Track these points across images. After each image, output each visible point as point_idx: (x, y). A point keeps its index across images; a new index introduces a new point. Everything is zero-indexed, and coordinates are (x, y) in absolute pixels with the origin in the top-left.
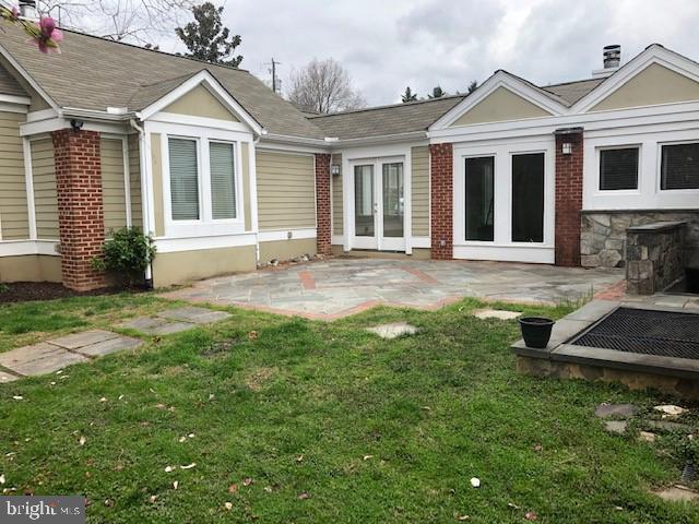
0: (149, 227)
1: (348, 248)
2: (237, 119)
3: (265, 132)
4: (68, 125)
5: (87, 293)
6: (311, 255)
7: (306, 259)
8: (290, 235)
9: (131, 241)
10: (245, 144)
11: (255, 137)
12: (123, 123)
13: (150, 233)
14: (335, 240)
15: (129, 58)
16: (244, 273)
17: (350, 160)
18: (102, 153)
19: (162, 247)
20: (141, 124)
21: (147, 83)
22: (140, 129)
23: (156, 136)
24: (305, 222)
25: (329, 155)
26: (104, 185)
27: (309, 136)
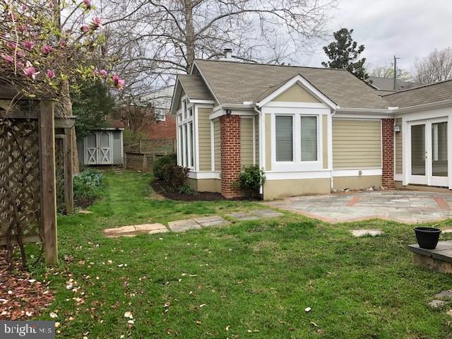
0: (262, 165)
1: (406, 183)
2: (320, 101)
3: (338, 107)
4: (225, 113)
5: (230, 199)
6: (377, 187)
7: (371, 189)
8: (360, 173)
9: (252, 173)
10: (325, 116)
11: (332, 111)
12: (251, 109)
13: (263, 168)
14: (396, 177)
15: (269, 72)
16: (321, 194)
17: (408, 122)
18: (242, 126)
19: (269, 177)
20: (260, 109)
21: (273, 85)
22: (259, 112)
23: (268, 115)
24: (372, 164)
25: (393, 119)
26: (242, 143)
27: (377, 107)
